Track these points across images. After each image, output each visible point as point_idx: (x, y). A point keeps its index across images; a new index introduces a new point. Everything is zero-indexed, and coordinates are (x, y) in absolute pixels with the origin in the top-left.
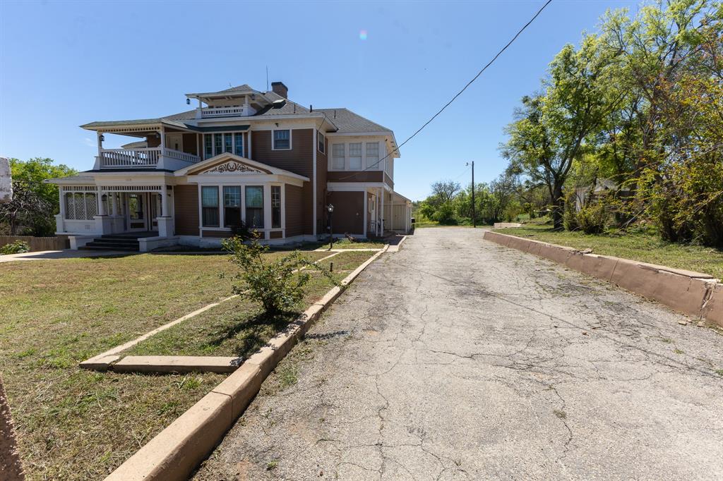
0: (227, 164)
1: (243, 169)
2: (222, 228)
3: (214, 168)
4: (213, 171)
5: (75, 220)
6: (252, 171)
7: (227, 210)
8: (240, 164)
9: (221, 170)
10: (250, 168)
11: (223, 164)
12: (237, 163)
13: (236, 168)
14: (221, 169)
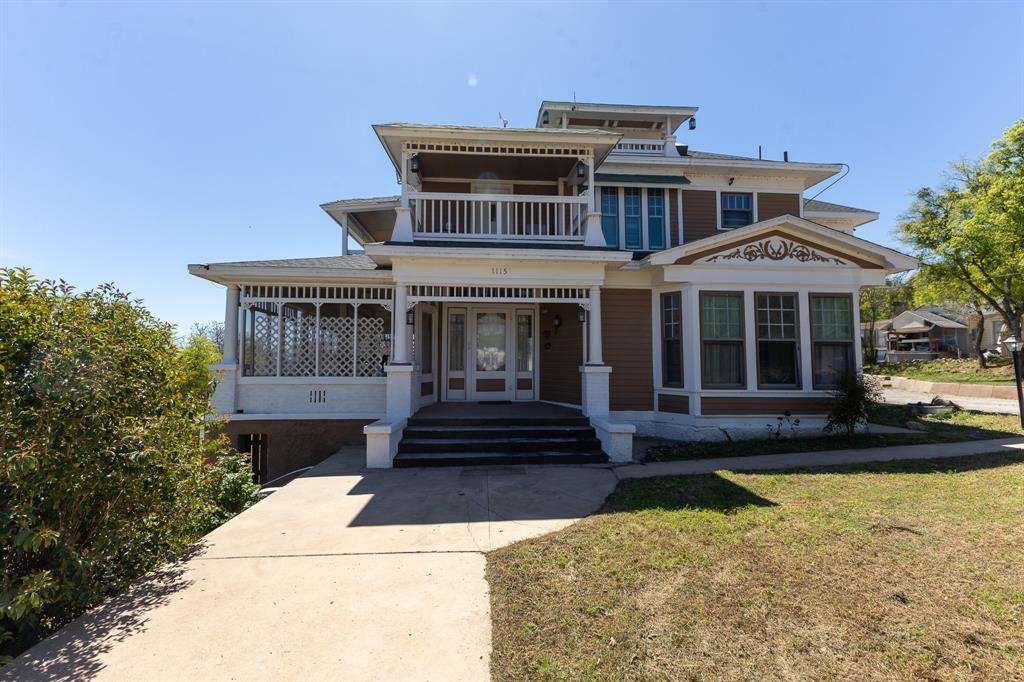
0: (763, 241)
1: (803, 256)
2: (752, 389)
3: (734, 250)
4: (729, 257)
5: (278, 379)
6: (823, 259)
7: (763, 349)
8: (796, 244)
9: (751, 256)
10: (817, 252)
11: (756, 243)
12: (788, 242)
13: (786, 254)
14: (751, 254)
